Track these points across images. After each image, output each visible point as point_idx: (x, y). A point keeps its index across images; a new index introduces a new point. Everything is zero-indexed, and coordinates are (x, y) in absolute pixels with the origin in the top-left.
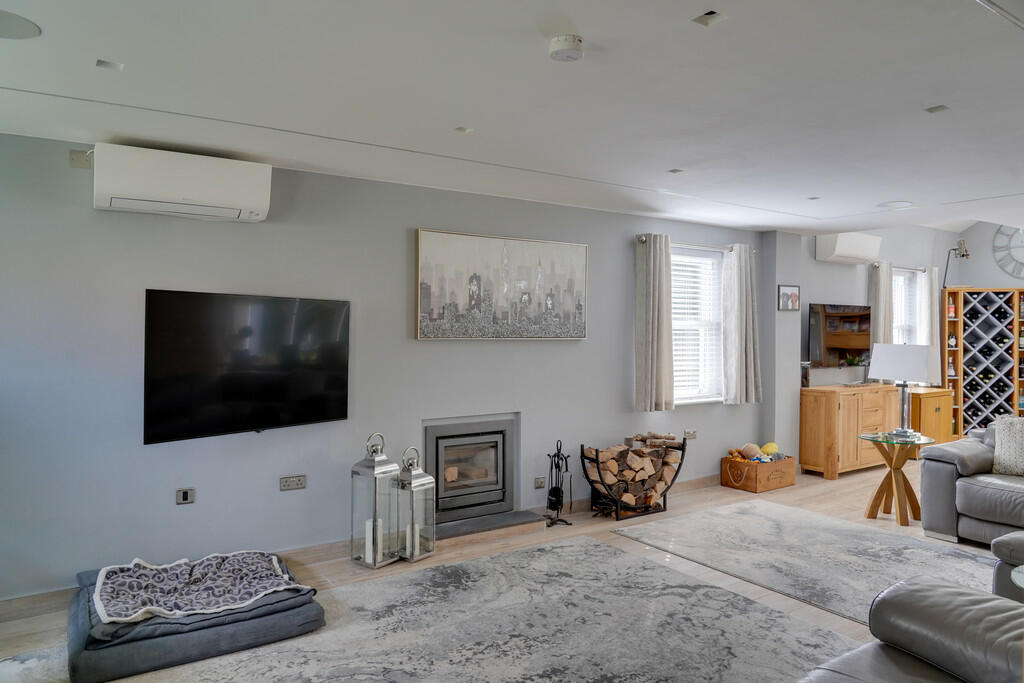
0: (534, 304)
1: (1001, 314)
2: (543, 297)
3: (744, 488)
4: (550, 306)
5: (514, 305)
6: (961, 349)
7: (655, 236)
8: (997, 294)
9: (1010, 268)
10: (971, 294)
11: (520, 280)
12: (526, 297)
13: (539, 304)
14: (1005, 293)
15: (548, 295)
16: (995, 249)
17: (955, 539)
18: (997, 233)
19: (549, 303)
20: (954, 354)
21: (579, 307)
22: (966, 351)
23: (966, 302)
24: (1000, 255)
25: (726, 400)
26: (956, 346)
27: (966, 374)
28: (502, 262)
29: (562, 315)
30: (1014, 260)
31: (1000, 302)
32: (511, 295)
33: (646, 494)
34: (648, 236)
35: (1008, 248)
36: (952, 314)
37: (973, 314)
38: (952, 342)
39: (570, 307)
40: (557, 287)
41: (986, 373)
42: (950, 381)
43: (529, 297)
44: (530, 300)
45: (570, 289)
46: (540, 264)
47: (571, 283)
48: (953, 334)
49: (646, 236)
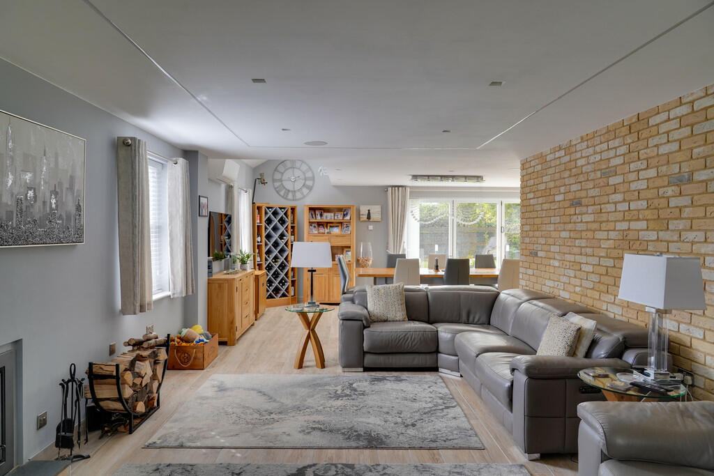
0: (39, 204)
1: (282, 221)
2: (48, 194)
3: (192, 368)
4: (54, 206)
5: (19, 201)
6: (263, 244)
7: (139, 140)
8: (281, 208)
9: (282, 193)
10: (268, 208)
11: (25, 171)
12: (31, 193)
13: (44, 203)
14: (284, 208)
15: (51, 193)
16: (274, 181)
17: (362, 369)
18: (275, 170)
19: (54, 201)
20: (259, 247)
21: (79, 208)
22: (266, 245)
23: (266, 213)
24: (277, 184)
25: (174, 294)
26: (261, 242)
27: (266, 260)
28: (7, 146)
29: (65, 217)
30: (284, 188)
31: (281, 214)
32: (15, 192)
33: (149, 397)
34: (133, 139)
35: (281, 180)
36: (259, 221)
37: (269, 221)
38: (259, 239)
39: (71, 208)
40: (60, 184)
41: (276, 258)
42: (258, 265)
43: (35, 194)
44: (35, 197)
45: (71, 188)
46: (45, 155)
47: (72, 179)
48: (259, 234)
49: (131, 139)
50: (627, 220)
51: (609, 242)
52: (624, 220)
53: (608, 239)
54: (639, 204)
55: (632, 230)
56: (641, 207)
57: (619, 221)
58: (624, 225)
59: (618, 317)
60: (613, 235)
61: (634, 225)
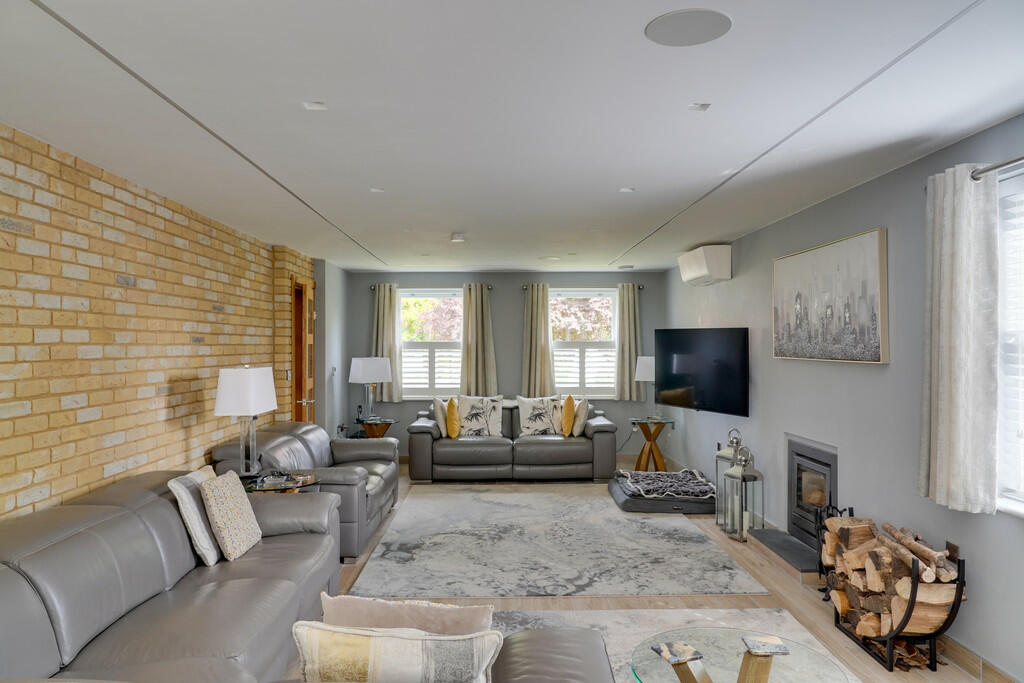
0: (836, 319)
2: (842, 310)
4: (847, 320)
5: (822, 320)
11: (825, 292)
12: (829, 311)
13: (840, 318)
15: (846, 307)
19: (847, 316)
21: (873, 318)
29: (858, 330)
32: (819, 312)
39: (865, 319)
40: (853, 295)
43: (832, 310)
44: (832, 314)
45: (864, 295)
47: (864, 285)
50: (57, 327)
51: (19, 367)
52: (52, 325)
53: (16, 362)
54: (79, 302)
55: (67, 344)
56: (81, 308)
57: (41, 327)
58: (53, 335)
59: (40, 507)
60: (26, 352)
61: (70, 336)
